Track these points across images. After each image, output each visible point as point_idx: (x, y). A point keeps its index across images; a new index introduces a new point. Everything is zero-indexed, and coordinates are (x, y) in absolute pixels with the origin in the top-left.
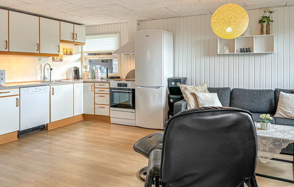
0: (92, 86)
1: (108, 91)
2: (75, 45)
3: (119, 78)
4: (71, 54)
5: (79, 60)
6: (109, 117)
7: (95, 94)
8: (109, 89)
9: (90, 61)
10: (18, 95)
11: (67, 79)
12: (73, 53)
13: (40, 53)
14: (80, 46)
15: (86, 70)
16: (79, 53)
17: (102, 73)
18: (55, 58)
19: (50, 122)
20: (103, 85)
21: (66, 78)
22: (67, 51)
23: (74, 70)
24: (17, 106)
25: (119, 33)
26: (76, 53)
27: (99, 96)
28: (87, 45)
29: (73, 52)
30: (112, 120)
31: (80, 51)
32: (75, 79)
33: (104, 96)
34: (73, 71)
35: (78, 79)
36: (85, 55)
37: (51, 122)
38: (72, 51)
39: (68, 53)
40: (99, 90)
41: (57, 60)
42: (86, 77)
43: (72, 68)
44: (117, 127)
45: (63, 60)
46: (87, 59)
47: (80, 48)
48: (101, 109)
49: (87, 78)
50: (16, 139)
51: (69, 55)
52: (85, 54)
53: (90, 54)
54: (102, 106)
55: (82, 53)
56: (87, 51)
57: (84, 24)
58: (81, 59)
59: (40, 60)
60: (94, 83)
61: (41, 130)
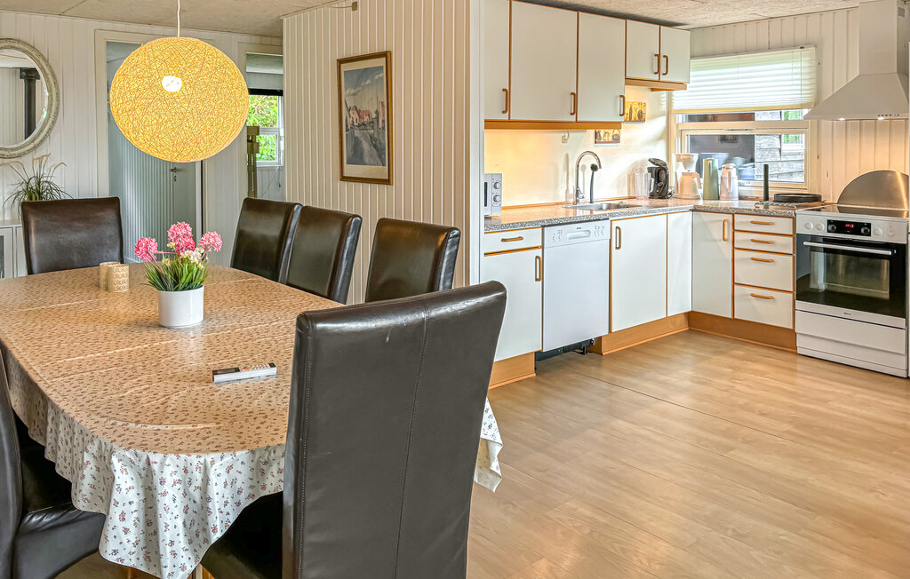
0: (726, 223)
1: (787, 244)
2: (653, 90)
3: (816, 198)
4: (641, 118)
5: (660, 138)
6: (791, 333)
7: (736, 251)
8: (791, 239)
9: (694, 140)
10: (537, 247)
11: (630, 198)
12: (647, 116)
13: (579, 120)
14: (664, 94)
15: (686, 171)
16: (660, 116)
17: (741, 181)
18: (602, 132)
19: (610, 331)
20: (768, 224)
21: (626, 195)
22: (631, 109)
23: (650, 170)
24: (536, 280)
25: (816, 46)
26: (654, 117)
27: (753, 259)
28: (693, 89)
29: (648, 112)
30: (803, 345)
31: (664, 108)
32: (652, 196)
33: (773, 261)
34: (647, 171)
35: (663, 198)
36: (680, 121)
37: (613, 331)
38: (645, 109)
39: (635, 115)
40: (753, 241)
41: (606, 138)
42: (687, 192)
43: (643, 163)
44: (831, 371)
45: (621, 139)
46: (684, 133)
47: (665, 99)
48: (757, 303)
49: (692, 195)
50: (530, 376)
51: (635, 121)
52: (680, 118)
53: (691, 118)
54: (764, 293)
55: (669, 114)
56: (686, 108)
57: (687, 22)
58: (666, 135)
59: (564, 140)
60: (731, 216)
61: (583, 353)
